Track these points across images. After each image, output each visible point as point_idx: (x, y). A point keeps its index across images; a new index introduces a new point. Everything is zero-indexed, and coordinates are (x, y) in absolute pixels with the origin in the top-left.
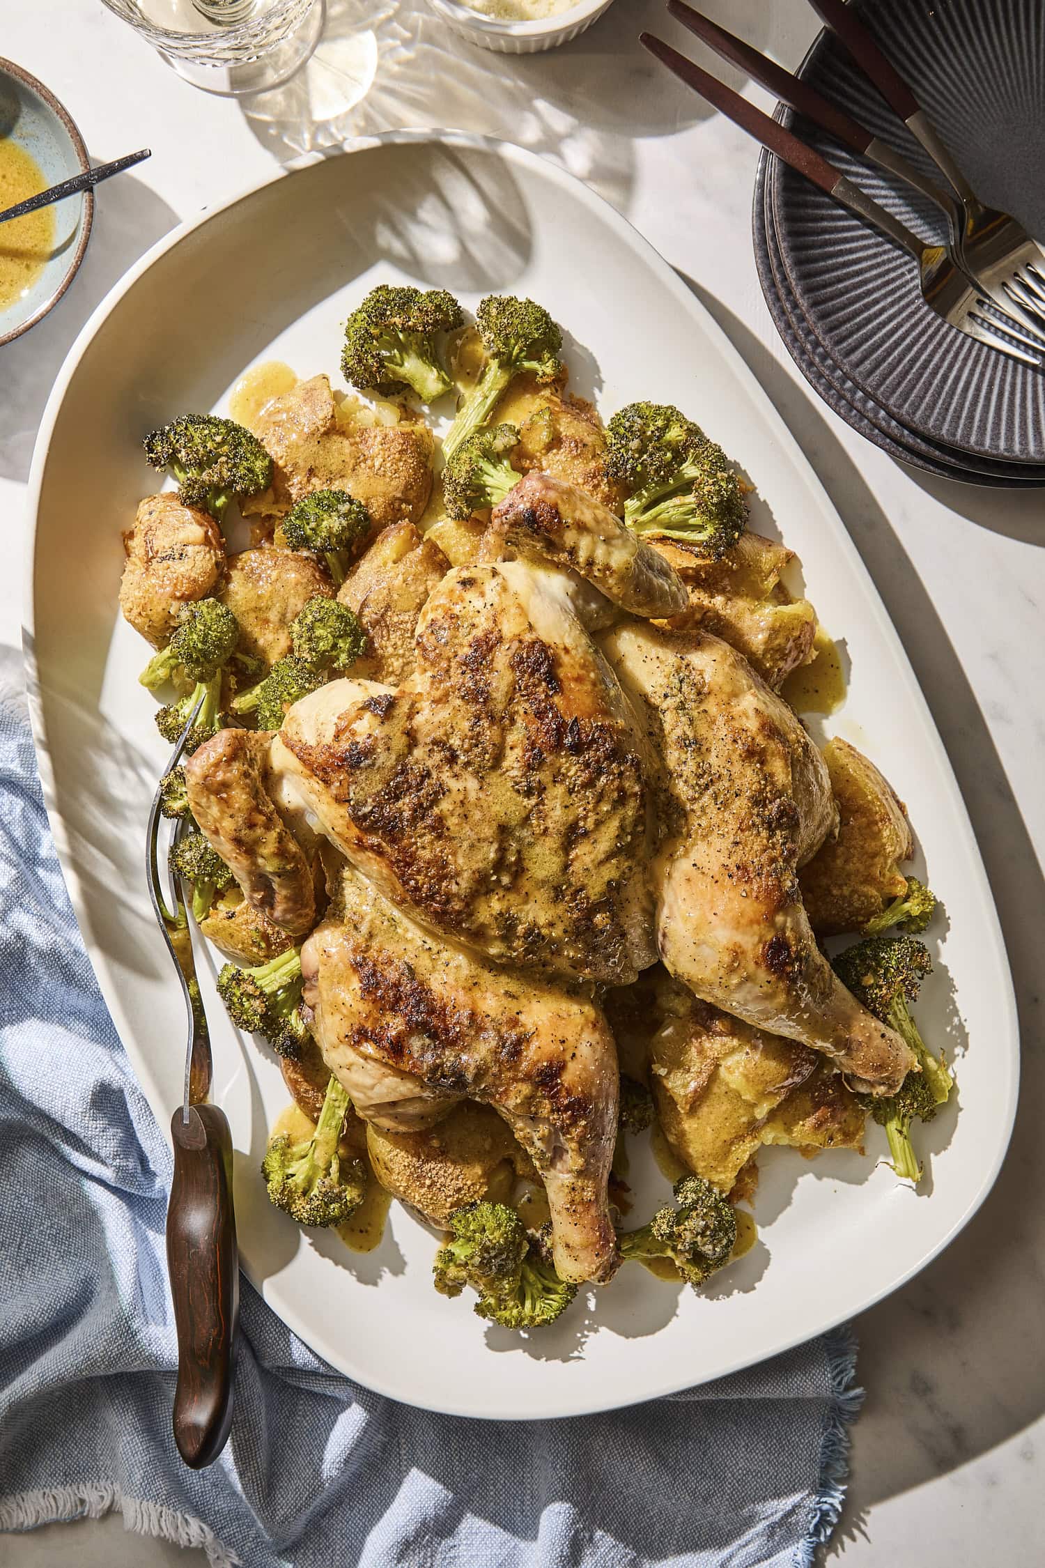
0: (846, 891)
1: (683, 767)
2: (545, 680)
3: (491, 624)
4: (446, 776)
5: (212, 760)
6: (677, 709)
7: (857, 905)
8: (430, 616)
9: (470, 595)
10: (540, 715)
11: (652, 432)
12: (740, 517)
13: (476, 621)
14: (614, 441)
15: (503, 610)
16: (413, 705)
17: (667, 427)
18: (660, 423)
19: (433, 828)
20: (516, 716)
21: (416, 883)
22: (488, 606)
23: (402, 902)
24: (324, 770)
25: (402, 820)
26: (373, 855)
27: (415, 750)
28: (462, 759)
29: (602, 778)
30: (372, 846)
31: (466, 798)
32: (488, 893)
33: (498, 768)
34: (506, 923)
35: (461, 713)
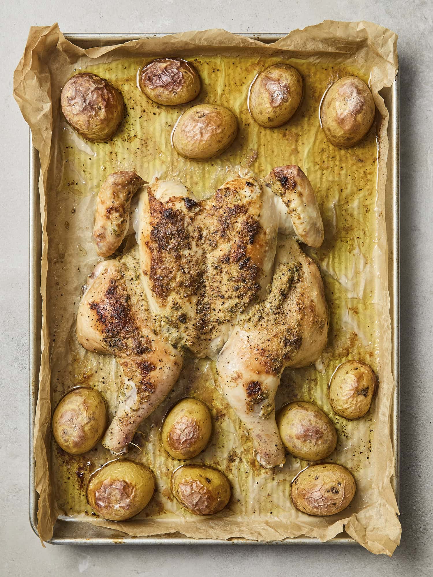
1: (274, 300)
2: (250, 237)
3: (247, 204)
8: (228, 186)
9: (247, 189)
10: (239, 247)
13: (242, 199)
15: (255, 203)
16: (201, 211)
19: (176, 258)
20: (231, 241)
21: (156, 272)
22: (250, 198)
23: (146, 274)
24: (154, 210)
25: (167, 247)
26: (149, 251)
27: (190, 226)
28: (203, 241)
29: (242, 284)
30: (150, 248)
31: (195, 255)
32: (177, 293)
33: (211, 253)
34: (176, 307)
35: (214, 226)
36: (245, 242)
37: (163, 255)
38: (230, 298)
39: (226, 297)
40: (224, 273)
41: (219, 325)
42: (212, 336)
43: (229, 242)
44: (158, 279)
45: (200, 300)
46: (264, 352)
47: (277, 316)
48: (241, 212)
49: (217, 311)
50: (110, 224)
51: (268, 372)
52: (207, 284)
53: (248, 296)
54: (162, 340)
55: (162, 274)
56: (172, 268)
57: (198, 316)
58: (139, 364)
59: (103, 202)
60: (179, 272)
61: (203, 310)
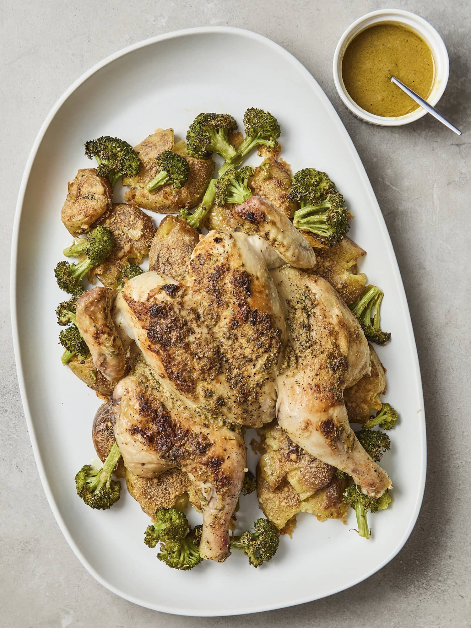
0: (354, 405)
1: (300, 337)
2: (245, 291)
3: (226, 261)
4: (194, 325)
5: (90, 300)
6: (302, 309)
7: (358, 412)
8: (198, 252)
9: (218, 246)
10: (240, 305)
11: (314, 182)
12: (345, 230)
13: (219, 258)
14: (295, 183)
15: (232, 255)
16: (184, 291)
17: (321, 181)
18: (318, 179)
19: (184, 348)
20: (229, 305)
21: (172, 371)
22: (225, 253)
23: (164, 377)
24: (139, 313)
25: (170, 342)
26: (154, 354)
27: (182, 311)
28: (202, 319)
29: (263, 338)
30: (155, 351)
31: (201, 336)
32: (203, 380)
33: (217, 326)
34: (209, 394)
35: (205, 299)
36: (243, 298)
37: (171, 352)
38: (258, 357)
39: (254, 358)
40: (240, 337)
41: (261, 388)
42: (260, 402)
43: (228, 306)
44: (178, 377)
45: (228, 375)
46: (319, 387)
47: (311, 348)
48: (224, 272)
49: (252, 376)
50: (104, 348)
51: (333, 405)
52: (229, 356)
53: (274, 345)
54: (216, 429)
55: (179, 370)
56: (186, 359)
57: (235, 392)
58: (206, 464)
59: (86, 331)
60: (195, 360)
61: (237, 383)
